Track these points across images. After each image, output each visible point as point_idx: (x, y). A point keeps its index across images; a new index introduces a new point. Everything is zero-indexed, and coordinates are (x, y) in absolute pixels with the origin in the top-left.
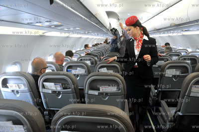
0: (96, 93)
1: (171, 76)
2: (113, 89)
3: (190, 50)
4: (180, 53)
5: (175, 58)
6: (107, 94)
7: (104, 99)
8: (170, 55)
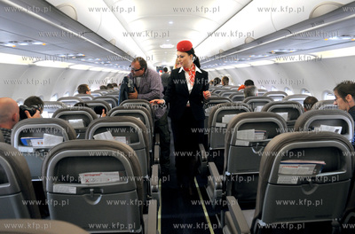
0: (72, 189)
1: (247, 144)
2: (111, 178)
3: (290, 93)
4: (270, 98)
5: (259, 109)
6: (97, 190)
7: (90, 203)
8: (251, 103)
